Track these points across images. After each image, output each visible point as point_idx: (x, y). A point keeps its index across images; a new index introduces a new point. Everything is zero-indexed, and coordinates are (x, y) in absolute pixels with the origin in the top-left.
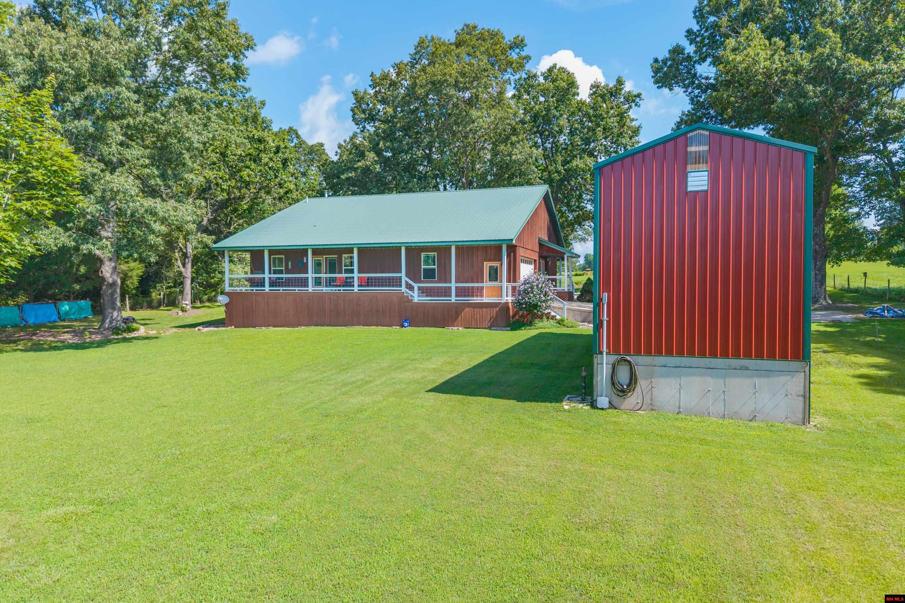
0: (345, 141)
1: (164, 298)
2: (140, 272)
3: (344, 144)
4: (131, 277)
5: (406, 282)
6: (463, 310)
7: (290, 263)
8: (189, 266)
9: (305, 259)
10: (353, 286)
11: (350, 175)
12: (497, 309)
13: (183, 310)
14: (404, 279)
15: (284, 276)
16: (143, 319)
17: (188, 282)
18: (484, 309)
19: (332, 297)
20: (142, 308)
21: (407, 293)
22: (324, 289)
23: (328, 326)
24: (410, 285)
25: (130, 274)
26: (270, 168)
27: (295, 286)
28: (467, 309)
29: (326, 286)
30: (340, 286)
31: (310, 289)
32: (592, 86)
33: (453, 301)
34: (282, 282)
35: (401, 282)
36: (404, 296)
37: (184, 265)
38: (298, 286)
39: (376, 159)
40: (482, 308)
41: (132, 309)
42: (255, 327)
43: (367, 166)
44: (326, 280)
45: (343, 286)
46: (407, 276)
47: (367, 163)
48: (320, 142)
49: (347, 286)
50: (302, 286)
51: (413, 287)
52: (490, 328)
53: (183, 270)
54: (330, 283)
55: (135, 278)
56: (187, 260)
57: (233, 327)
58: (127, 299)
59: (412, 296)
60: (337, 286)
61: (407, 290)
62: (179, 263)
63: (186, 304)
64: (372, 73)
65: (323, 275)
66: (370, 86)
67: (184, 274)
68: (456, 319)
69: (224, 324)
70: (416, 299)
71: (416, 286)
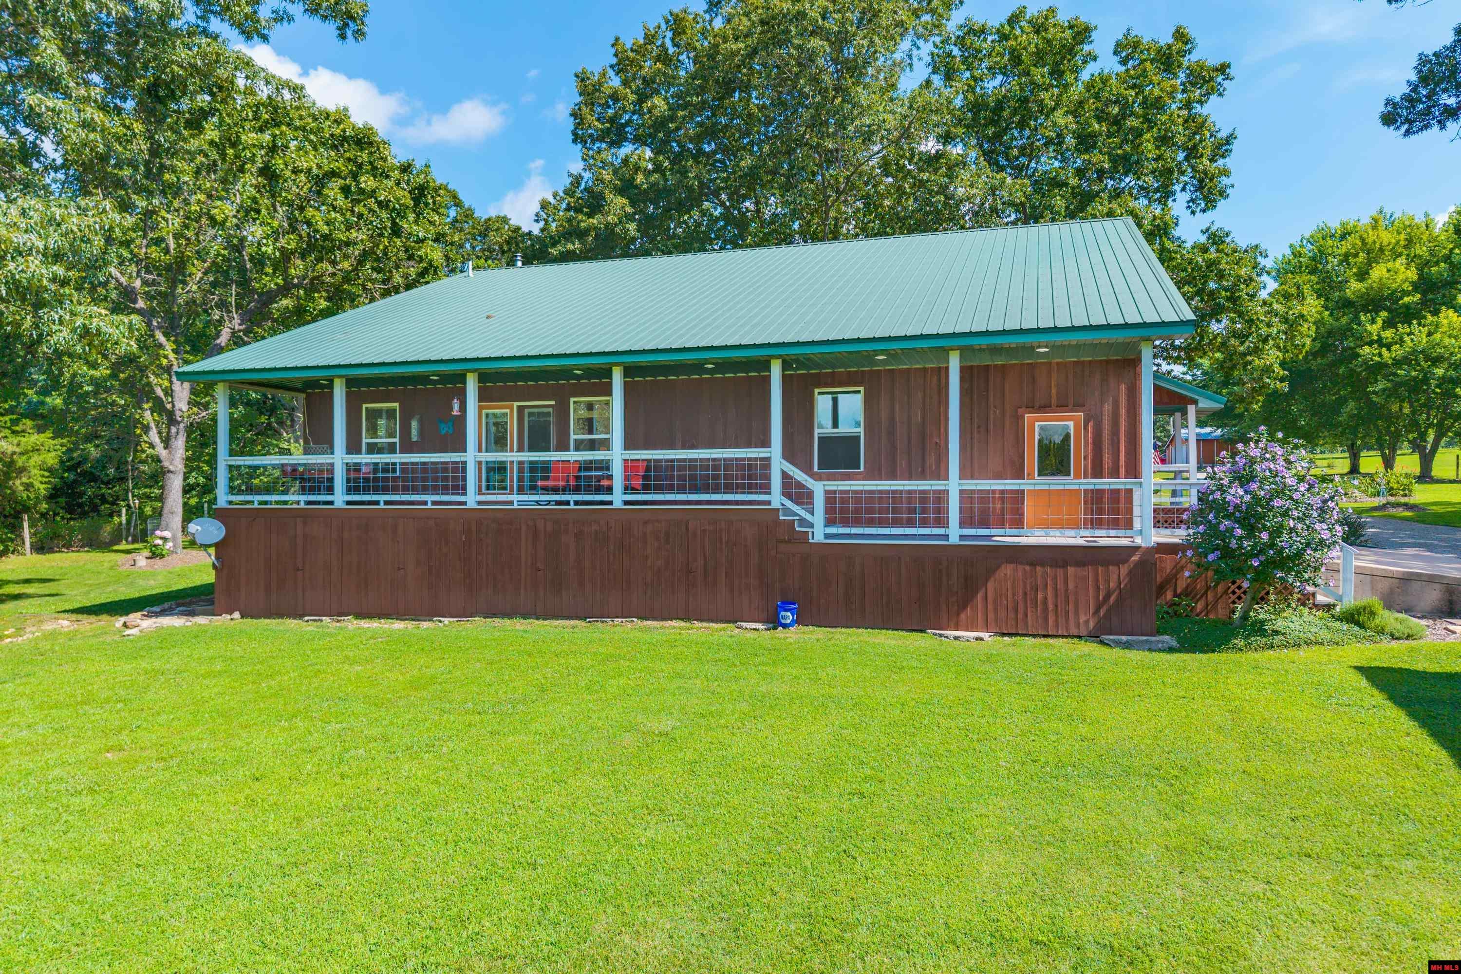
0: (555, 195)
1: (129, 522)
2: (51, 459)
3: (552, 201)
4: (23, 470)
5: (785, 476)
6: (991, 572)
7: (414, 424)
8: (180, 443)
9: (456, 405)
10: (610, 489)
11: (570, 246)
12: (1124, 570)
13: (156, 554)
14: (779, 465)
15: (398, 458)
16: (27, 581)
17: (176, 484)
18: (1071, 570)
19: (540, 525)
20: (68, 546)
21: (787, 511)
22: (515, 498)
23: (525, 616)
24: (799, 485)
25: (20, 461)
26: (380, 204)
27: (425, 490)
28: (1007, 570)
29: (521, 490)
30: (565, 490)
31: (472, 499)
32: (1118, 45)
33: (954, 540)
34: (395, 479)
35: (768, 477)
36: (777, 522)
37: (167, 442)
38: (435, 490)
39: (629, 210)
40: (1065, 565)
41: (40, 548)
42: (301, 616)
43: (607, 225)
44: (521, 470)
45: (577, 489)
46: (789, 455)
47: (610, 218)
48: (502, 215)
49: (588, 490)
50: (445, 490)
51: (810, 494)
52: (1095, 636)
53: (163, 453)
54: (532, 479)
55: (35, 472)
56: (174, 430)
57: (236, 615)
58: (26, 525)
59: (803, 521)
60: (556, 490)
61: (789, 504)
62: (154, 436)
63: (165, 539)
64: (617, 39)
65: (512, 457)
66: (612, 66)
67: (166, 464)
68: (965, 602)
69: (212, 602)
70: (819, 533)
71: (819, 489)
